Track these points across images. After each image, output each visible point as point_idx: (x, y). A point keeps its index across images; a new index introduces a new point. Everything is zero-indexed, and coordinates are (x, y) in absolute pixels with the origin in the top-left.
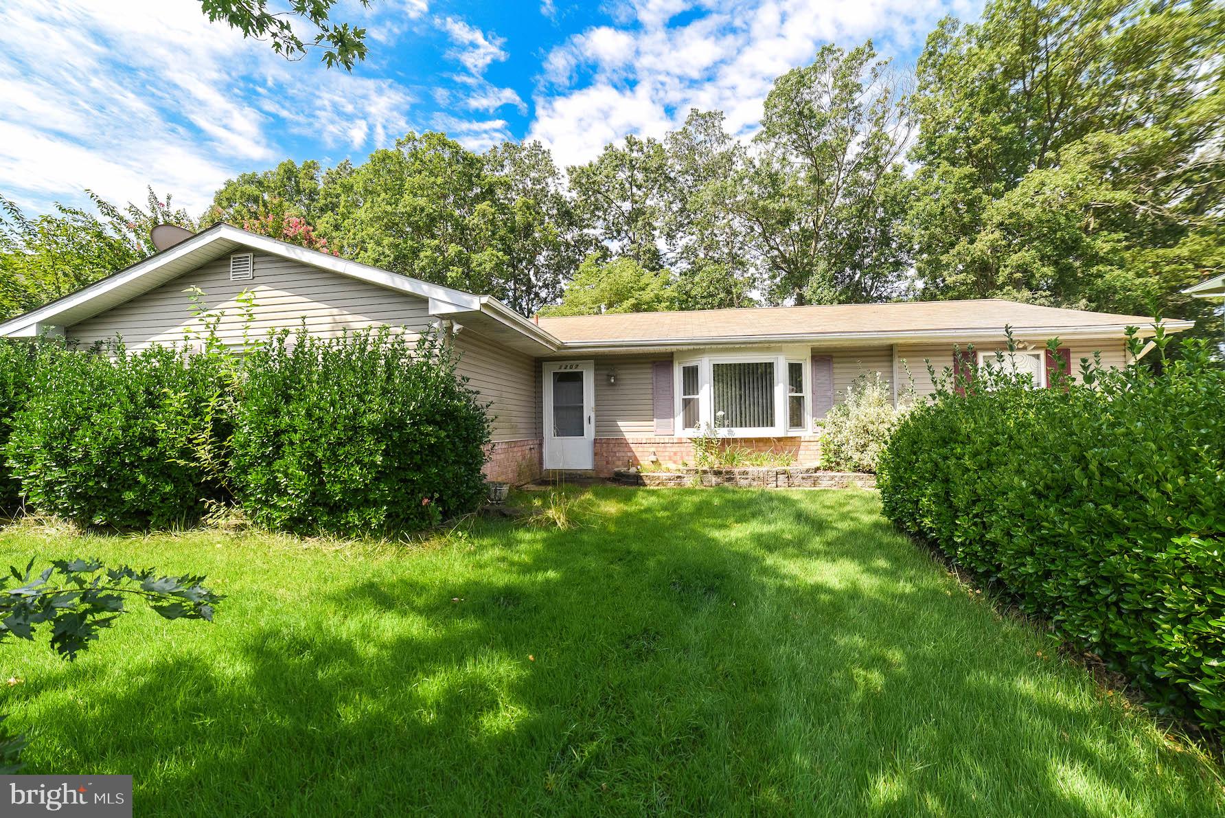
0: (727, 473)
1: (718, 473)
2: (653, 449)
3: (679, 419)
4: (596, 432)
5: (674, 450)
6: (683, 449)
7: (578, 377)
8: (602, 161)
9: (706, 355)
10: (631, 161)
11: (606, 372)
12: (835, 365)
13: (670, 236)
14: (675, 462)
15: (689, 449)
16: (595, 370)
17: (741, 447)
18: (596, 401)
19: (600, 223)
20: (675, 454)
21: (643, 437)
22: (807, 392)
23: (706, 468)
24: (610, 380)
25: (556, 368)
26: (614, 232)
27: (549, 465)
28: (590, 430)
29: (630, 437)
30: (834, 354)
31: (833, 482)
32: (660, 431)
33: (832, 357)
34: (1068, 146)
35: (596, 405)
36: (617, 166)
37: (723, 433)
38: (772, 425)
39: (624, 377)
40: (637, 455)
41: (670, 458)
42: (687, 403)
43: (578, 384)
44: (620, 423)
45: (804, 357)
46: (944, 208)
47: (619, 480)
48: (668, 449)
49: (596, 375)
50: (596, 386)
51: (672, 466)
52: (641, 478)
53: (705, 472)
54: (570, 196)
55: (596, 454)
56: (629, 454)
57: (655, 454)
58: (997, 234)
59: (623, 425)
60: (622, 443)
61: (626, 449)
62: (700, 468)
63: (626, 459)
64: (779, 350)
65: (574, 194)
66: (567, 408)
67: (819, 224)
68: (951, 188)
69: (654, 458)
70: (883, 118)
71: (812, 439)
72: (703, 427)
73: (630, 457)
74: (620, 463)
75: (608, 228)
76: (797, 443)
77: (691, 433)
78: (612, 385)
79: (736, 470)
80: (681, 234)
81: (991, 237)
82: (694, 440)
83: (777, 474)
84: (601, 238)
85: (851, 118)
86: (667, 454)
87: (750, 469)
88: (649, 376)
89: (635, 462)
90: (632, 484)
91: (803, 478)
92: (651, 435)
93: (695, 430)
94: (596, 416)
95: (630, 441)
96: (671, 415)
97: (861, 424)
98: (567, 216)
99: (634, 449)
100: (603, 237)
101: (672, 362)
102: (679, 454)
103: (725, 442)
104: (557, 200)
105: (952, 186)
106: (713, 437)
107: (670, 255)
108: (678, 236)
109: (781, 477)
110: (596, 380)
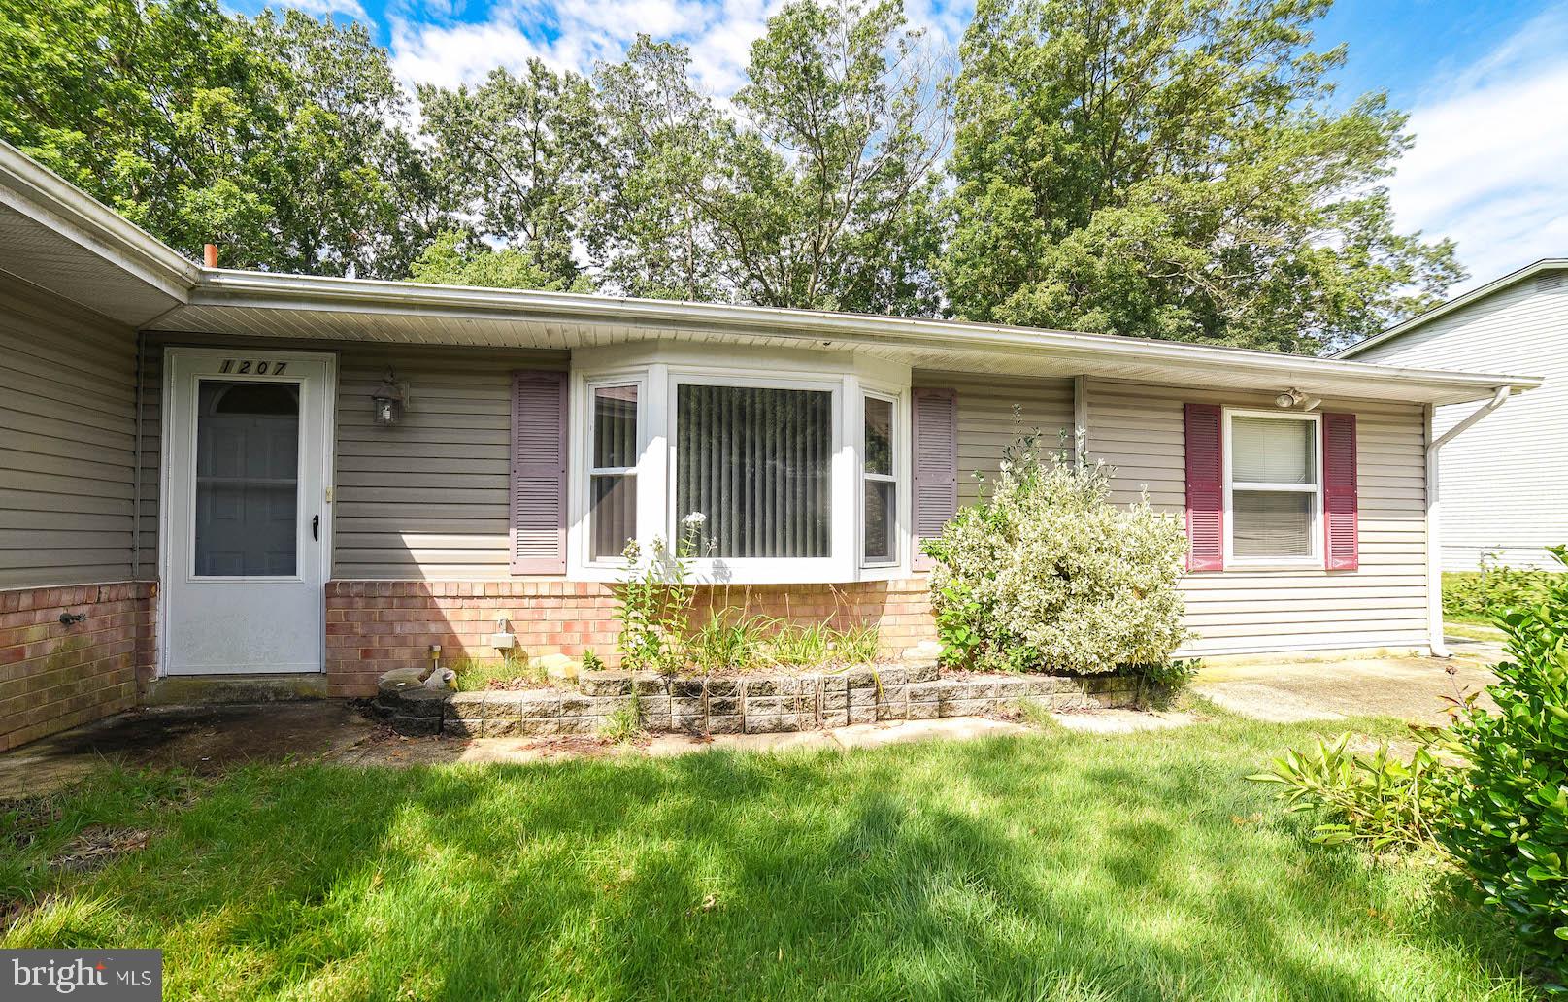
0: (715, 689)
1: (689, 691)
2: (504, 615)
3: (581, 532)
4: (337, 562)
5: (565, 615)
6: (588, 614)
7: (283, 402)
8: (485, 95)
9: (657, 358)
10: (537, 102)
11: (372, 391)
12: (962, 414)
13: (595, 241)
14: (566, 650)
15: (605, 614)
16: (341, 382)
17: (754, 608)
18: (338, 471)
19: (478, 204)
20: (568, 626)
21: (475, 579)
22: (901, 473)
23: (651, 674)
24: (376, 413)
25: (211, 366)
26: (505, 221)
27: (171, 660)
28: (315, 557)
29: (436, 579)
30: (960, 389)
31: (983, 702)
32: (525, 564)
33: (954, 393)
34: (1137, 185)
35: (339, 486)
36: (511, 105)
37: (701, 571)
38: (825, 552)
39: (425, 407)
40: (458, 629)
41: (553, 639)
42: (603, 487)
43: (282, 421)
44: (409, 540)
45: (896, 389)
46: (998, 240)
47: (385, 714)
48: (548, 614)
49: (340, 397)
50: (339, 427)
51: (557, 664)
52: (452, 710)
53: (650, 687)
54: (424, 143)
55: (331, 629)
56: (433, 628)
57: (509, 628)
58: (1061, 287)
59: (419, 545)
60: (413, 598)
61: (425, 614)
62: (638, 678)
63: (424, 642)
64: (845, 359)
65: (431, 140)
66: (248, 491)
67: (821, 251)
68: (1007, 213)
69: (505, 640)
70: (910, 115)
71: (912, 588)
72: (648, 554)
73: (437, 638)
74: (404, 654)
75: (491, 215)
76: (878, 598)
77: (613, 569)
78: (388, 427)
79: (741, 680)
80: (612, 240)
81: (1054, 289)
82: (620, 590)
83: (849, 687)
84: (478, 229)
85: (871, 102)
86: (543, 627)
87: (780, 676)
88: (503, 409)
89: (448, 652)
90: (422, 730)
91: (914, 696)
92: (502, 574)
93: (622, 561)
94: (338, 517)
95: (437, 591)
96: (559, 520)
97: (1055, 555)
98: (417, 180)
99: (448, 615)
100: (483, 229)
101: (565, 376)
102: (578, 627)
103: (705, 595)
104: (399, 146)
105: (1009, 210)
106: (672, 581)
107: (593, 271)
108: (609, 244)
109: (859, 694)
110: (340, 412)
